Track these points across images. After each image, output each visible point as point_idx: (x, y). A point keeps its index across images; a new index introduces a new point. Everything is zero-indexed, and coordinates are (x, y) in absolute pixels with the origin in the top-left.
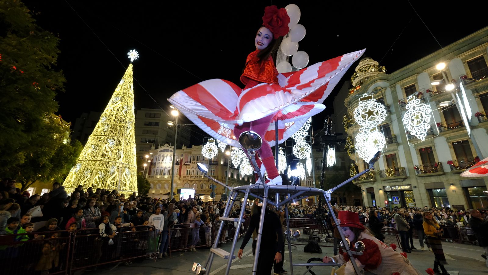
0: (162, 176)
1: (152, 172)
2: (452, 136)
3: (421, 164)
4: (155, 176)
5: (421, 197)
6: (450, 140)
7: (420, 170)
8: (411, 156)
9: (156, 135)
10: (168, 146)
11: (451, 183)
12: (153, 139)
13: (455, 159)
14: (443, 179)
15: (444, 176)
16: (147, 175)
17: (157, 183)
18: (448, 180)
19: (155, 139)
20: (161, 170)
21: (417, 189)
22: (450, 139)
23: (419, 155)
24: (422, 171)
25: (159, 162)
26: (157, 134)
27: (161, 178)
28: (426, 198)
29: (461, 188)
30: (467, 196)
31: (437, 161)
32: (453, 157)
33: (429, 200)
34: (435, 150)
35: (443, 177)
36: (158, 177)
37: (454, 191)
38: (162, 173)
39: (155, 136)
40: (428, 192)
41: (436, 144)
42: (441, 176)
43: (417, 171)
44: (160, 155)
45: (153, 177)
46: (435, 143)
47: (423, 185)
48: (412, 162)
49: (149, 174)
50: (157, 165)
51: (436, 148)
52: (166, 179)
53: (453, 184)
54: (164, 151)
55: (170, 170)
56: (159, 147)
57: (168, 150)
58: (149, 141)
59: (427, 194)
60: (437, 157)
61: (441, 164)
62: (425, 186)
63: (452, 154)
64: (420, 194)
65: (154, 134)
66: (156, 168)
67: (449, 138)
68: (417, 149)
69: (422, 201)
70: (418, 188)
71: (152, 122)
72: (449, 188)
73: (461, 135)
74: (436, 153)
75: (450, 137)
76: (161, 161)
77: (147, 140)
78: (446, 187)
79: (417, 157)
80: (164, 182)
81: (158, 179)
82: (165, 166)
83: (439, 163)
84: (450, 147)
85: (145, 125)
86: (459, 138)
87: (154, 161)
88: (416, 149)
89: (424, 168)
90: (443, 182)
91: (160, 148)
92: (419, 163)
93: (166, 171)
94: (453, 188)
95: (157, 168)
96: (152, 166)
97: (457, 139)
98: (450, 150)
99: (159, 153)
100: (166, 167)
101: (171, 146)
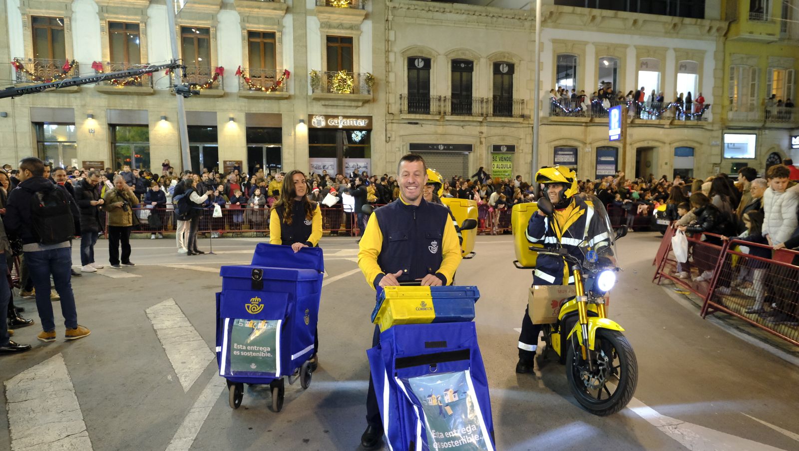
2: (112, 5)
3: (32, 57)
5: (16, 141)
6: (107, 15)
7: (27, 72)
8: (7, 31)
11: (90, 112)
13: (108, 60)
14: (74, 101)
15: (78, 95)
18: (84, 106)
21: (9, 120)
22: (107, 12)
23: (29, 33)
24: (31, 74)
28: (28, 144)
29: (106, 126)
30: (112, 143)
31: (69, 57)
32: (104, 56)
33: (34, 148)
34: (71, 30)
35: (76, 98)
37: (92, 132)
40: (34, 131)
41: (74, 15)
42: (71, 95)
43: (17, 72)
46: (73, 12)
47: (26, 111)
48: (8, 47)
51: (73, 24)
53: (92, 116)
59: (32, 133)
60: (72, 46)
61: (78, 66)
62: (31, 116)
63: (103, 48)
64: (15, 133)
67: (104, 9)
68: (28, 16)
69: (17, 152)
70: (14, 117)
72: (82, 124)
73: (128, 9)
74: (71, 37)
75: (107, 6)
78: (77, 120)
79: (24, 35)
83: (73, 62)
84: (102, 30)
86: (124, 15)
88: (23, 14)
89: (36, 69)
90: (73, 109)
92: (26, 54)
94: (91, 124)
97: (121, 16)
98: (102, 38)
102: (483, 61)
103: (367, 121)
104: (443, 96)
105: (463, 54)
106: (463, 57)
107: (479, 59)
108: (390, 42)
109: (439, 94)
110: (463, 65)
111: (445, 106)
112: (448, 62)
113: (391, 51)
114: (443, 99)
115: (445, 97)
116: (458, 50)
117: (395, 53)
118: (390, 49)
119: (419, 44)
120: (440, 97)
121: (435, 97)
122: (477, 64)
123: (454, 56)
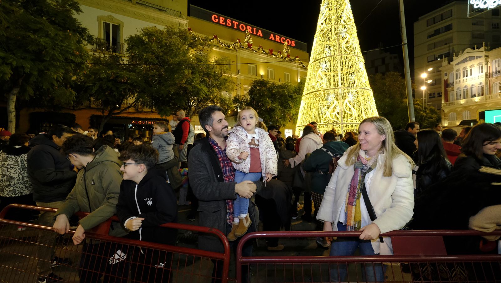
0: (470, 99)
1: (451, 97)
4: (456, 101)
9: (451, 44)
10: (472, 50)
12: (448, 52)
16: (443, 102)
17: (462, 111)
19: (449, 50)
20: (464, 92)
25: (459, 80)
26: (452, 42)
27: (467, 102)
36: (462, 101)
38: (468, 94)
39: (449, 47)
44: (458, 70)
45: (453, 104)
49: (447, 100)
50: (456, 86)
52: (476, 102)
54: (465, 61)
55: (483, 88)
56: (454, 58)
57: (471, 58)
58: (441, 57)
65: (446, 44)
66: (455, 90)
71: (439, 29)
76: (462, 79)
77: (437, 56)
80: (474, 107)
81: (462, 104)
82: (471, 85)
85: (430, 36)
87: (450, 81)
91: (456, 60)
93: (475, 91)
95: (458, 89)
96: (449, 89)
99: (456, 68)
100: (473, 85)
101: (476, 50)
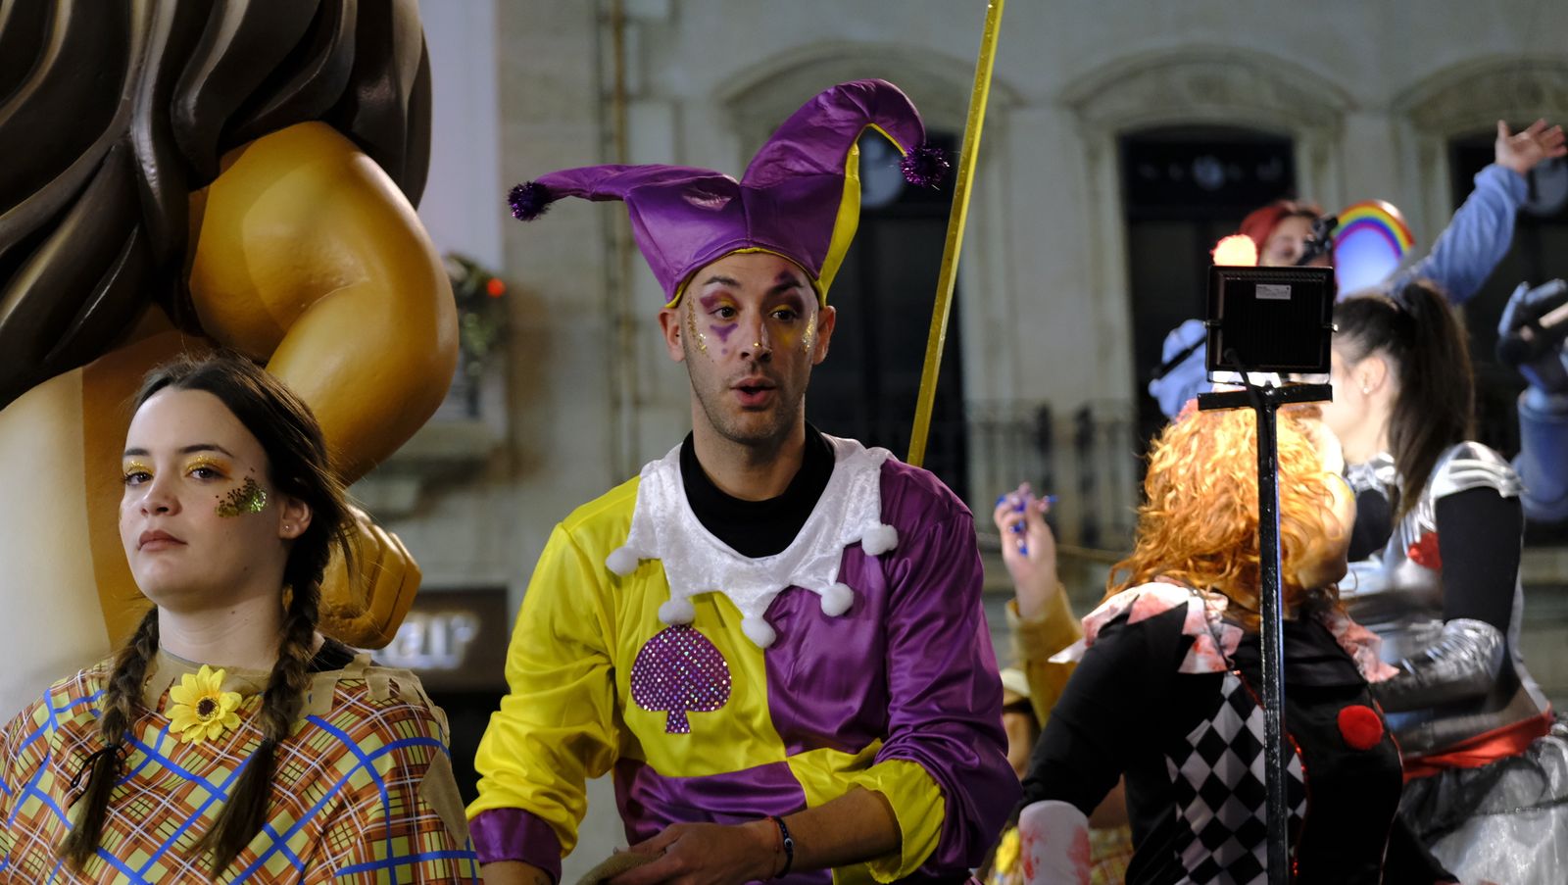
102: (1366, 132)
103: (465, 629)
104: (1064, 408)
105: (1206, 88)
106: (1208, 112)
107: (1333, 120)
108: (632, 34)
109: (1036, 393)
110: (1211, 174)
111: (1086, 485)
112: (1093, 156)
113: (646, 93)
114: (1065, 428)
115: (1084, 416)
116: (1163, 65)
117: (678, 107)
118: (633, 83)
119: (861, 32)
120: (1044, 415)
121: (1004, 416)
122: (1319, 160)
123: (1134, 108)
